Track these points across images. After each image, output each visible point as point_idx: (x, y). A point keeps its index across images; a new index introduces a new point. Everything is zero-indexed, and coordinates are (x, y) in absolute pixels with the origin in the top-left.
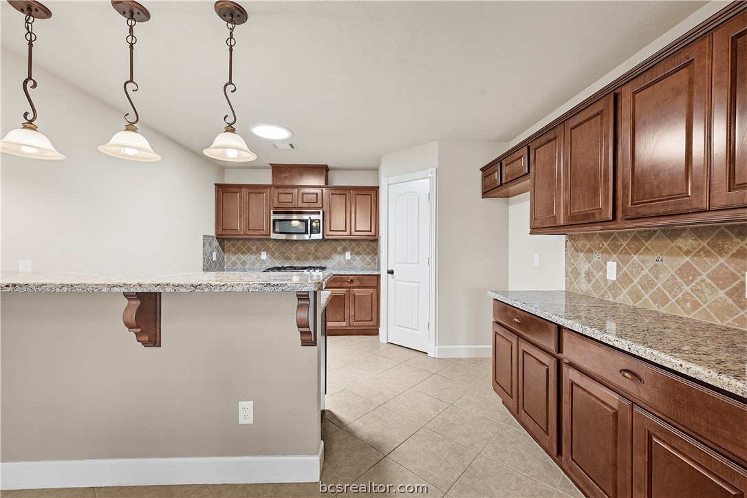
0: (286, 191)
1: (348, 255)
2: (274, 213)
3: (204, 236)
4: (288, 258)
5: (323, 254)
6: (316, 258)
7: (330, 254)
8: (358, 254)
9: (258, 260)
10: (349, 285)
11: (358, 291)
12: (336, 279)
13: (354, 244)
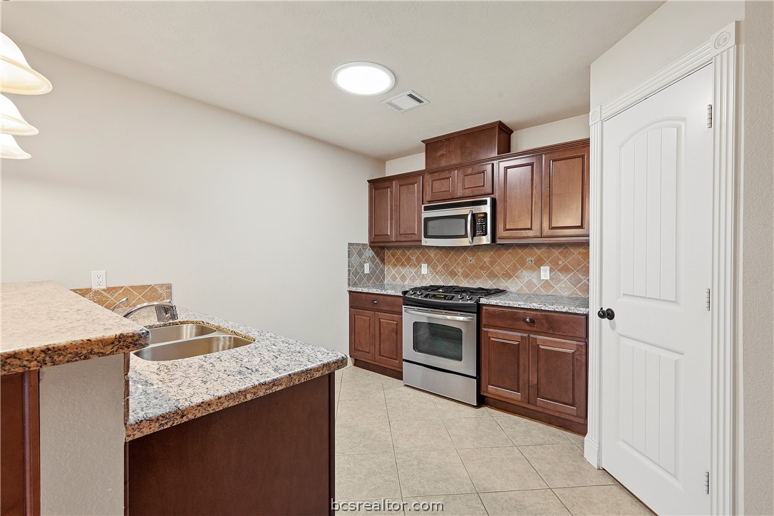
0: (442, 175)
1: (545, 273)
2: (427, 209)
3: (350, 244)
4: (453, 274)
5: (502, 268)
6: (492, 275)
7: (515, 269)
8: (565, 270)
9: (418, 273)
10: (529, 328)
11: (547, 343)
12: (504, 313)
13: (556, 252)
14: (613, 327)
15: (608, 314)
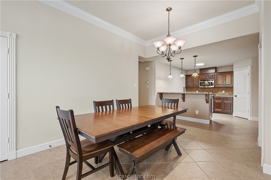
0: (204, 75)
1: (223, 92)
2: (200, 81)
3: (183, 87)
5: (215, 91)
7: (217, 91)
8: (227, 91)
10: (223, 100)
11: (226, 102)
12: (218, 98)
13: (226, 88)
14: (237, 98)
15: (236, 96)
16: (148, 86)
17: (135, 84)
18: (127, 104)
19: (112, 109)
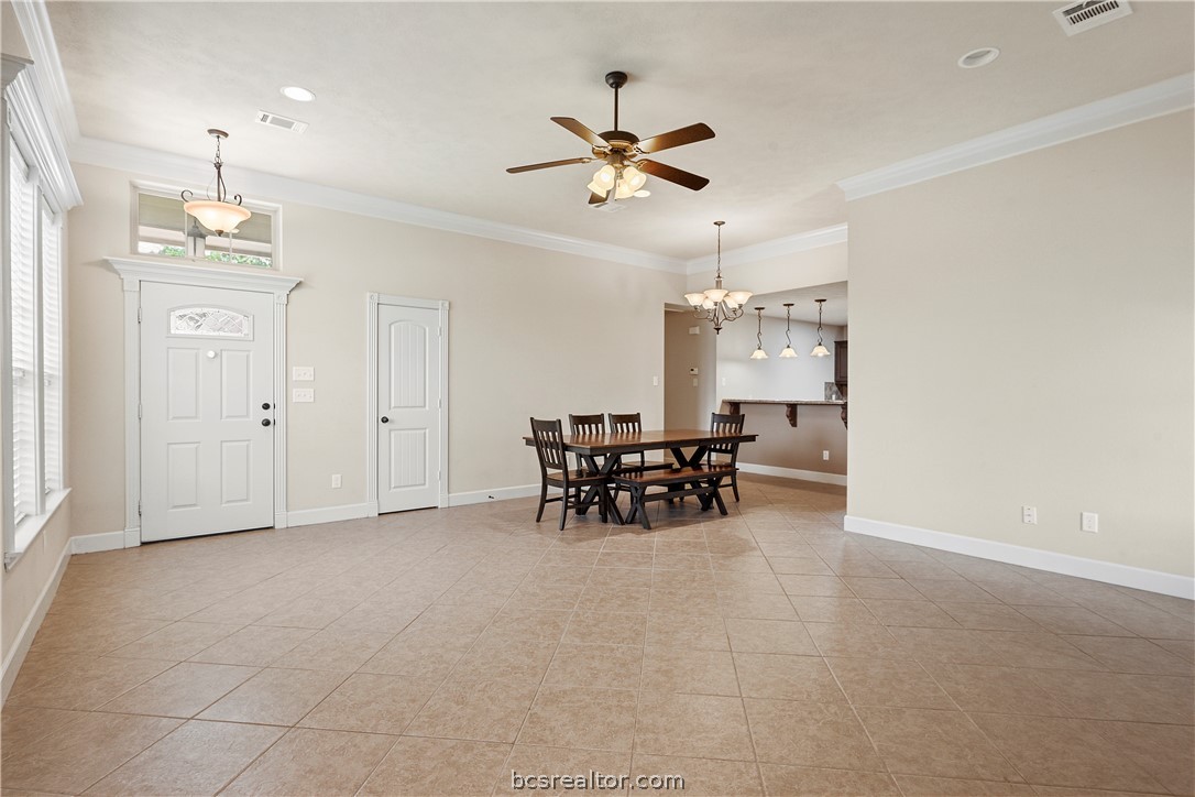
16: (695, 380)
17: (655, 379)
18: (630, 425)
19: (601, 432)
